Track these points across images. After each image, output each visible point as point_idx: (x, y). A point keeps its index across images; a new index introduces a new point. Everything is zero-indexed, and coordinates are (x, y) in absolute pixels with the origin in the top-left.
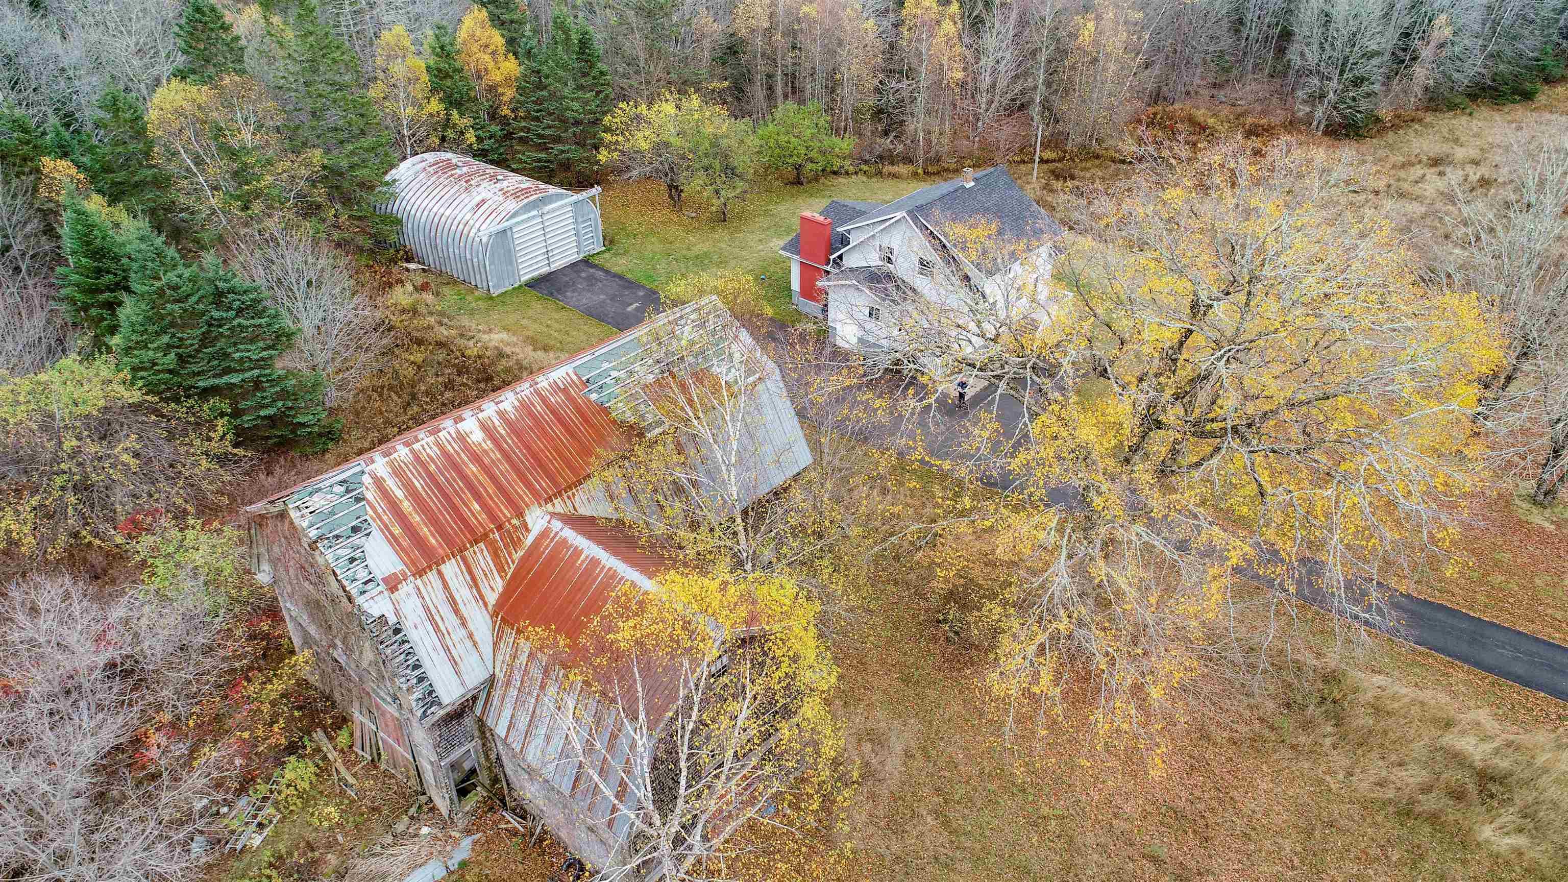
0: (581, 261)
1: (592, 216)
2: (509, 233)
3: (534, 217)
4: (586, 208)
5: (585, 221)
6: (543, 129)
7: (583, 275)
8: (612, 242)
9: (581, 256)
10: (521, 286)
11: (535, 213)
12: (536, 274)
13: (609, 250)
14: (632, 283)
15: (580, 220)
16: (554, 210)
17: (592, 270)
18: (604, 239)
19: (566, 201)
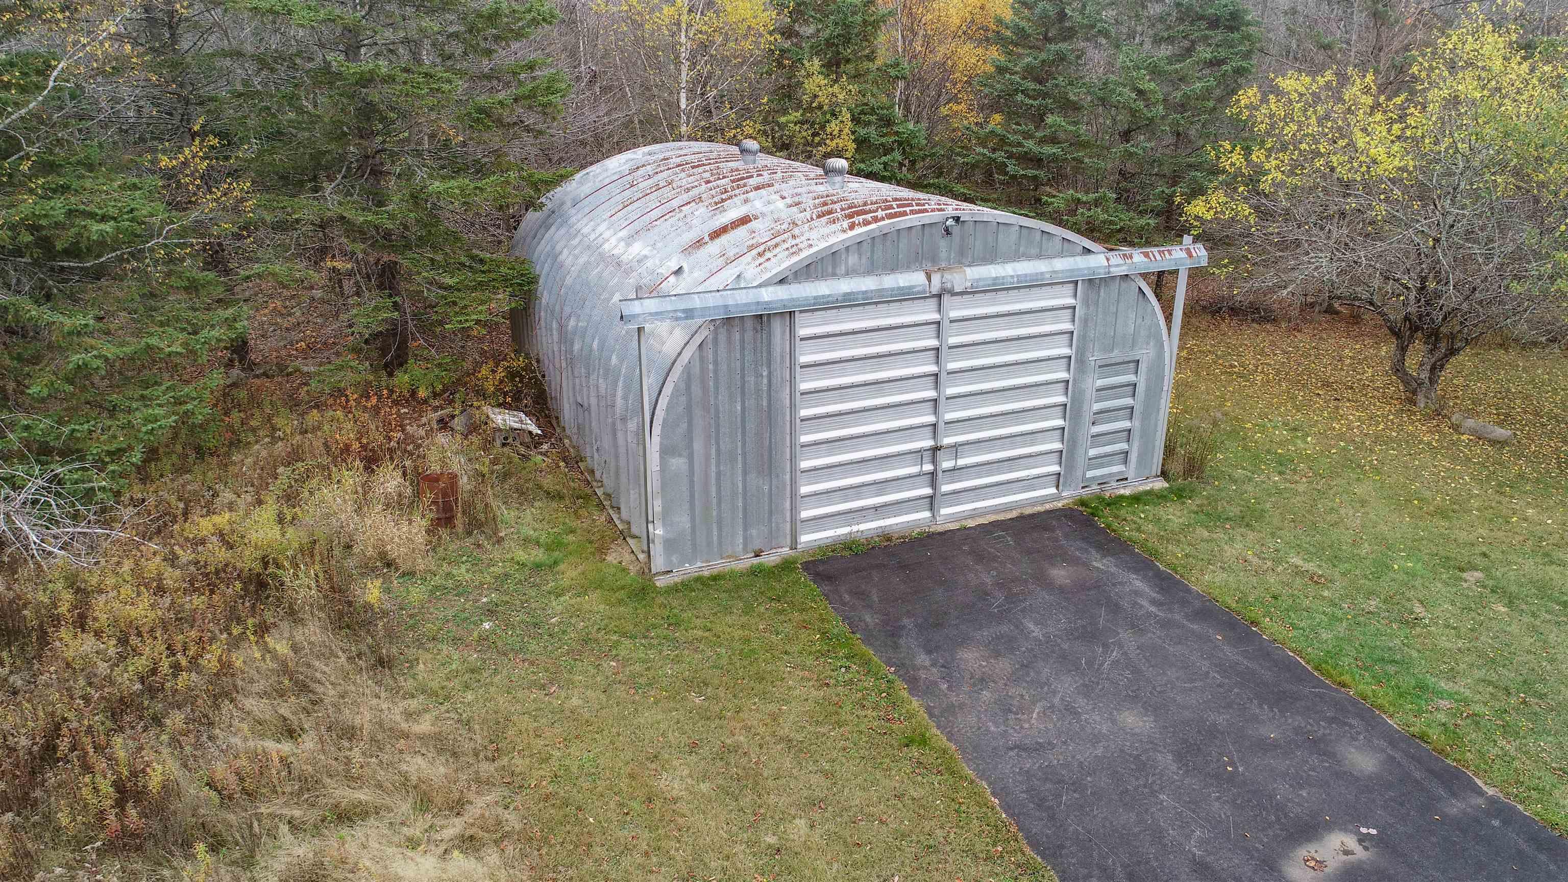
0: (1066, 514)
1: (1145, 354)
2: (778, 328)
3: (905, 296)
4: (1129, 322)
5: (1107, 367)
6: (1042, 141)
7: (1060, 574)
8: (1194, 468)
9: (1069, 495)
10: (786, 566)
11: (915, 279)
12: (869, 526)
13: (1180, 494)
14: (1290, 669)
15: (1094, 357)
16: (996, 288)
17: (1101, 563)
18: (1169, 451)
19: (1061, 264)
